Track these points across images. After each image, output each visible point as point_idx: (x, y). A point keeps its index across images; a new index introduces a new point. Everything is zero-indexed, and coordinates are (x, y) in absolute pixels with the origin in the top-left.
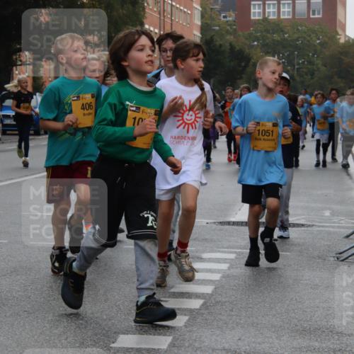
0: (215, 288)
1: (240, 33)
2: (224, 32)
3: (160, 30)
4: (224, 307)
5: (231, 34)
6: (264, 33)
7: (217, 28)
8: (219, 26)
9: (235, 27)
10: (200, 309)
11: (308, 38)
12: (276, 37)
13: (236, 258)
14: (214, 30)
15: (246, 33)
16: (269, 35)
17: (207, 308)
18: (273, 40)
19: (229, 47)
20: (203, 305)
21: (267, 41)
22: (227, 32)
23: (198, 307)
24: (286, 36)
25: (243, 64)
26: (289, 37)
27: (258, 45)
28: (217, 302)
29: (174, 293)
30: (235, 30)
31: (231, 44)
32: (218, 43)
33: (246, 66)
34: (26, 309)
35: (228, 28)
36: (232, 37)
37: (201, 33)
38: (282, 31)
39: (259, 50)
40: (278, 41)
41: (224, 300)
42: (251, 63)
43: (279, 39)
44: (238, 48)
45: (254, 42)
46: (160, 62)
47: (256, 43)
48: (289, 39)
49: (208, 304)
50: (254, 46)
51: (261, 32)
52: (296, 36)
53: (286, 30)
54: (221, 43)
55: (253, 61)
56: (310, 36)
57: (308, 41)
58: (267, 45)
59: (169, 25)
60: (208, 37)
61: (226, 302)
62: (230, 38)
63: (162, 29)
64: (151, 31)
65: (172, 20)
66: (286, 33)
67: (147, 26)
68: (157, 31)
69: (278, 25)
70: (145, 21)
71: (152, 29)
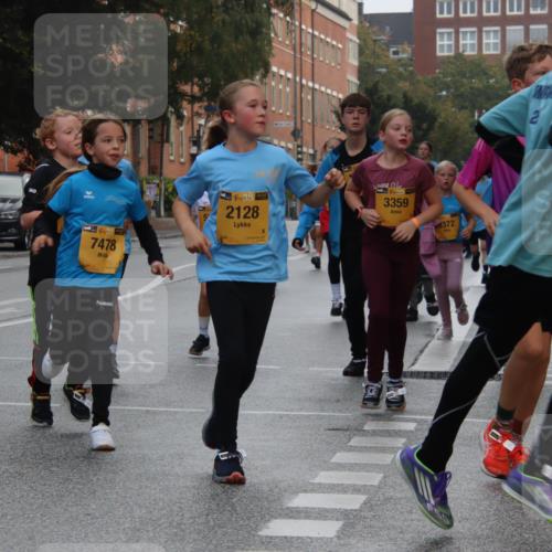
0: (385, 477)
1: (420, 78)
2: (394, 77)
3: (295, 76)
4: (399, 507)
5: (405, 80)
6: (457, 78)
7: (384, 70)
8: (387, 67)
9: (411, 68)
10: (360, 511)
12: (476, 83)
13: (417, 430)
14: (380, 73)
15: (430, 77)
16: (465, 80)
17: (371, 508)
18: (471, 88)
19: (403, 100)
20: (365, 503)
21: (462, 90)
22: (400, 76)
23: (357, 507)
24: (492, 81)
25: (425, 126)
26: (497, 82)
27: (447, 96)
28: (388, 500)
29: (320, 484)
30: (412, 73)
31: (405, 96)
32: (385, 94)
33: (430, 128)
34: (91, 511)
35: (401, 69)
36: (407, 84)
37: (359, 79)
38: (486, 74)
39: (449, 104)
40: (478, 89)
41: (399, 495)
42: (437, 124)
43: (481, 86)
44: (416, 101)
45: (441, 91)
46: (295, 124)
47: (444, 93)
48: (497, 86)
49: (373, 503)
50: (440, 97)
51: (453, 76)
52: (506, 81)
53: (491, 73)
54: (390, 93)
55: (440, 120)
58: (461, 95)
59: (310, 66)
60: (370, 85)
61: (401, 499)
62: (404, 85)
63: (298, 71)
64: (281, 76)
65: (313, 59)
66: (492, 77)
67: (274, 69)
68: (290, 75)
69: (479, 65)
70: (271, 60)
71: (282, 72)
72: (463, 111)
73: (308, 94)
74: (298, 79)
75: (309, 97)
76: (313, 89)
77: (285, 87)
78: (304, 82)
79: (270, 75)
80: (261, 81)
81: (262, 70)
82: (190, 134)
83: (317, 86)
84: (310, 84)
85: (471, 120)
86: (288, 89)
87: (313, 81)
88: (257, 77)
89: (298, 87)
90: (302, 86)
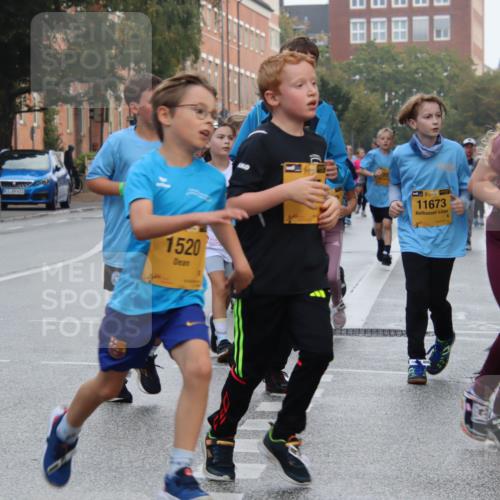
1: (335, 63)
3: (222, 61)
5: (322, 66)
6: (369, 63)
11: (431, 70)
12: (386, 68)
13: (334, 381)
15: (344, 63)
16: (376, 66)
18: (382, 73)
21: (374, 74)
24: (400, 66)
25: (340, 107)
26: (404, 67)
27: (360, 80)
30: (328, 58)
31: (322, 80)
33: (345, 108)
36: (324, 69)
38: (395, 60)
39: (362, 87)
40: (389, 74)
42: (351, 105)
43: (390, 71)
44: (332, 84)
45: (355, 75)
46: (223, 105)
47: (357, 77)
48: (405, 71)
50: (354, 81)
51: (366, 62)
52: (414, 66)
53: (400, 59)
55: (354, 102)
56: (433, 66)
57: (432, 74)
58: (373, 79)
59: (236, 53)
62: (321, 71)
63: (225, 58)
64: (210, 62)
65: (239, 46)
66: (400, 63)
67: (204, 55)
68: (218, 61)
69: (388, 52)
70: (201, 47)
71: (211, 59)
72: (375, 94)
73: (234, 78)
74: (225, 64)
75: (236, 81)
76: (239, 74)
77: (213, 72)
78: (231, 67)
79: (200, 60)
80: (192, 65)
81: (192, 57)
82: (127, 114)
83: (242, 71)
84: (237, 69)
85: (381, 102)
86: (216, 74)
87: (239, 66)
88: (188, 63)
89: (226, 71)
90: (229, 71)
